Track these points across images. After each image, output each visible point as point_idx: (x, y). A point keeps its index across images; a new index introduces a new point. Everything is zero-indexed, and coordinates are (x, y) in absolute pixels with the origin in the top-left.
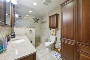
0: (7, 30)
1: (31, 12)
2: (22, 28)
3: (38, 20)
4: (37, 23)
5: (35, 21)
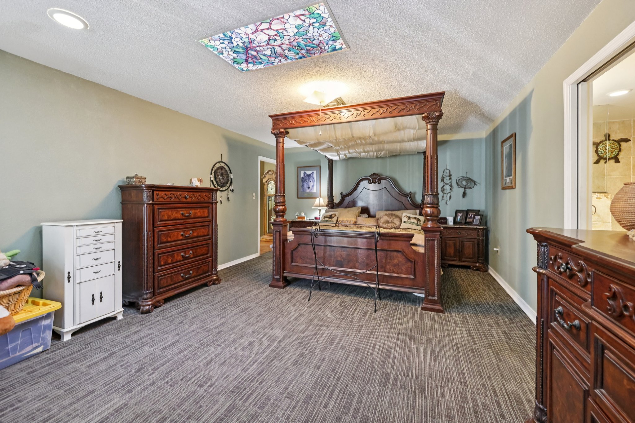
3: (623, 144)
4: (618, 164)
5: (600, 153)
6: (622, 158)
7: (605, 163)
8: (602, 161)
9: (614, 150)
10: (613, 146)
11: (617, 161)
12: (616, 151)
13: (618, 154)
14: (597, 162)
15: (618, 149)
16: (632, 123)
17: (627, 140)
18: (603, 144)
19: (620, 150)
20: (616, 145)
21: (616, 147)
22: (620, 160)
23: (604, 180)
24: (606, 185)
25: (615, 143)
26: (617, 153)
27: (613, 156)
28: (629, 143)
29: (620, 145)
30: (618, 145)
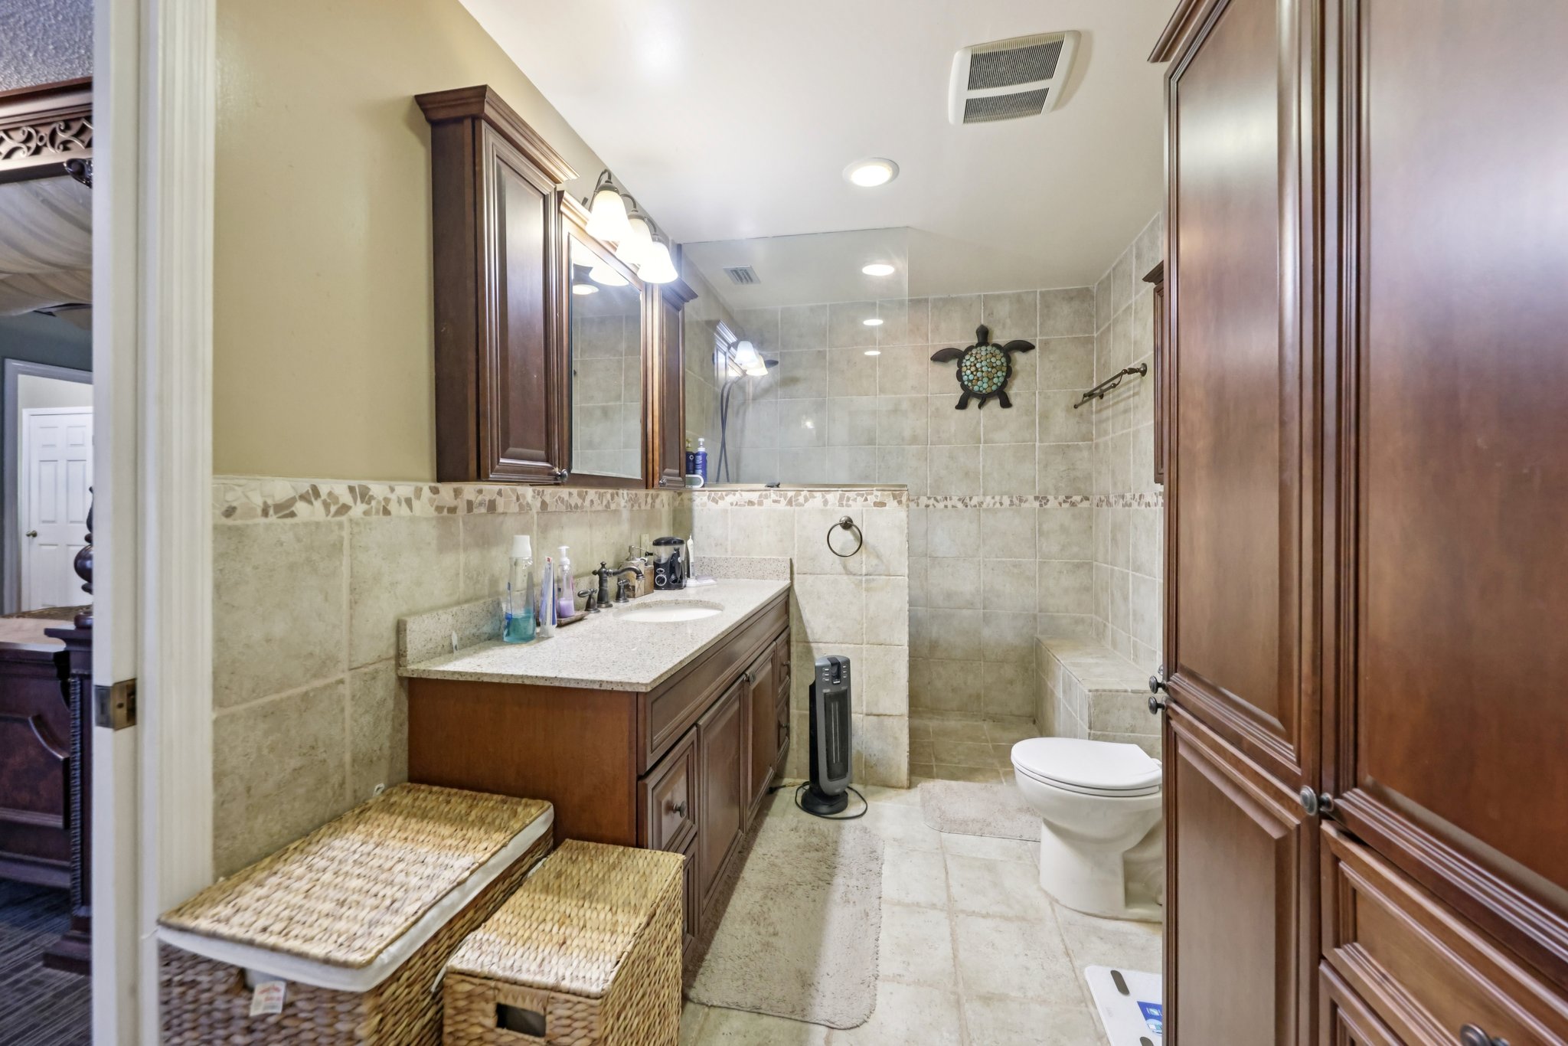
0: (625, 514)
1: (879, 270)
2: (754, 496)
3: (1019, 357)
4: (1007, 411)
5: (965, 378)
6: (1016, 394)
7: (980, 406)
8: (974, 403)
9: (994, 371)
10: (993, 360)
11: (1006, 403)
12: (999, 374)
13: (1005, 384)
14: (962, 405)
15: (1005, 369)
16: (1038, 302)
17: (1026, 347)
18: (971, 355)
19: (1009, 373)
20: (999, 360)
21: (999, 363)
22: (1013, 400)
23: (978, 453)
24: (984, 466)
25: (997, 352)
26: (1002, 379)
27: (994, 388)
28: (1032, 352)
29: (1009, 360)
30: (1003, 360)
